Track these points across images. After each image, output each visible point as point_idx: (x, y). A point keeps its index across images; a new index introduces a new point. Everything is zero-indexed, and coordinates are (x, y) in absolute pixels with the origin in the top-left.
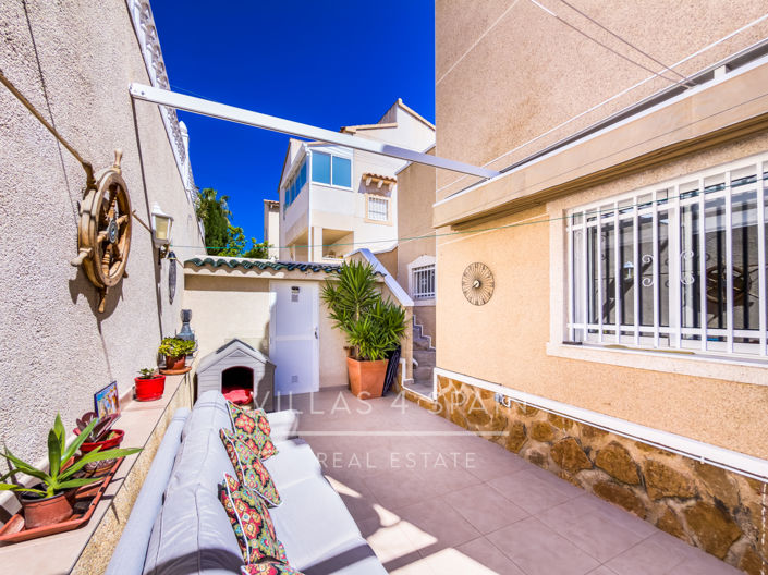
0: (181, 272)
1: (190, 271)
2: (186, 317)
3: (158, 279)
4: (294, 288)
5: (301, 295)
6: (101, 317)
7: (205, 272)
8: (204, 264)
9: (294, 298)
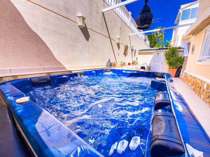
1: (139, 52)
2: (137, 59)
3: (132, 53)
4: (158, 54)
5: (159, 55)
6: (126, 56)
7: (141, 52)
8: (141, 50)
9: (158, 56)
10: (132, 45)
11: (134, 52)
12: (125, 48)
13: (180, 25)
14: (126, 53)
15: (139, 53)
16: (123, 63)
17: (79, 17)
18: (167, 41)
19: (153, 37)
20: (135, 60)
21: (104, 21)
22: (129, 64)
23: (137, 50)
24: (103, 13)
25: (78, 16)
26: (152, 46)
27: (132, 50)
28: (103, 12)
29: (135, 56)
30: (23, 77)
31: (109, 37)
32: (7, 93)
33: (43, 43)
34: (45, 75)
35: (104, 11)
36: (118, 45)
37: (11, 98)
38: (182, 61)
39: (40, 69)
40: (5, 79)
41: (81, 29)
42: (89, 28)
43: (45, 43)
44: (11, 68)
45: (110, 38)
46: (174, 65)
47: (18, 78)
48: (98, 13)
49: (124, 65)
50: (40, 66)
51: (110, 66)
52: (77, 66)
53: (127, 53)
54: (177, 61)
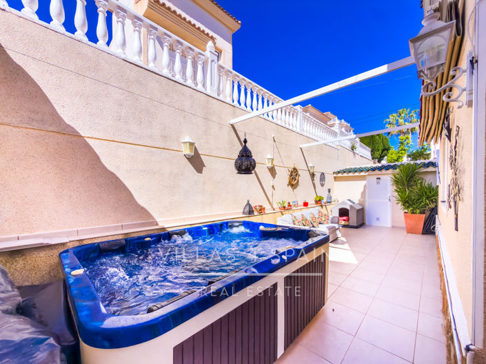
0: (330, 176)
1: (335, 175)
2: (329, 191)
3: (313, 180)
4: (378, 179)
5: (381, 181)
6: (293, 189)
7: (340, 175)
8: (339, 172)
9: (378, 183)
10: (311, 165)
11: (317, 177)
12: (289, 173)
14: (295, 183)
15: (335, 178)
16: (286, 205)
17: (184, 143)
20: (323, 194)
21: (236, 138)
22: (306, 204)
23: (328, 172)
24: (233, 126)
25: (182, 141)
28: (232, 123)
29: (322, 185)
30: (90, 242)
32: (66, 264)
33: (126, 189)
34: (120, 237)
35: (235, 122)
37: (67, 270)
38: (433, 196)
39: (116, 228)
40: (69, 244)
41: (187, 158)
42: (203, 153)
43: (128, 189)
44: (79, 229)
46: (414, 204)
47: (85, 243)
49: (290, 207)
50: (118, 222)
51: (249, 214)
53: (298, 182)
54: (420, 196)
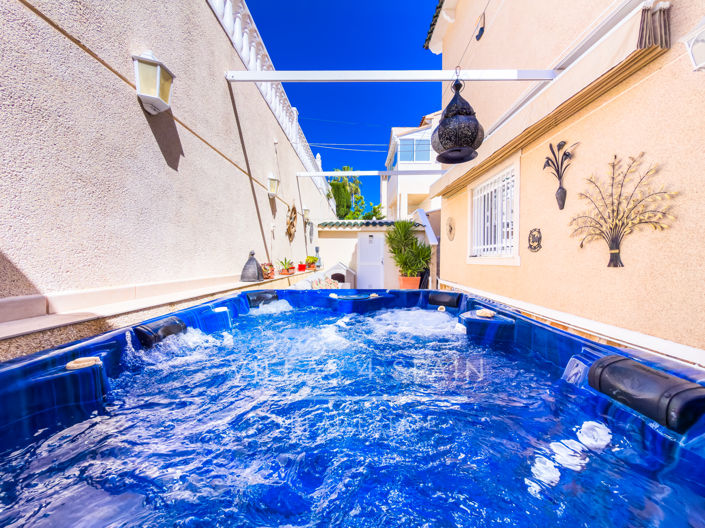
0: (316, 230)
1: (320, 229)
2: (317, 250)
3: (305, 231)
4: (370, 236)
6: (291, 241)
7: (326, 229)
8: (327, 225)
9: (370, 242)
10: (304, 207)
11: (308, 227)
12: (289, 214)
13: (400, 169)
14: (292, 230)
15: (320, 231)
16: (287, 266)
17: (142, 61)
18: (372, 204)
19: (342, 190)
20: (313, 253)
22: (303, 267)
23: (316, 223)
24: (229, 83)
25: (135, 53)
26: (343, 213)
27: (305, 223)
28: (229, 78)
29: (311, 240)
31: (246, 170)
35: (235, 78)
36: (272, 201)
38: (427, 256)
41: (146, 113)
42: (180, 119)
45: (249, 174)
46: (412, 266)
48: (212, 75)
49: (292, 271)
51: (258, 279)
52: (121, 287)
53: (295, 231)
